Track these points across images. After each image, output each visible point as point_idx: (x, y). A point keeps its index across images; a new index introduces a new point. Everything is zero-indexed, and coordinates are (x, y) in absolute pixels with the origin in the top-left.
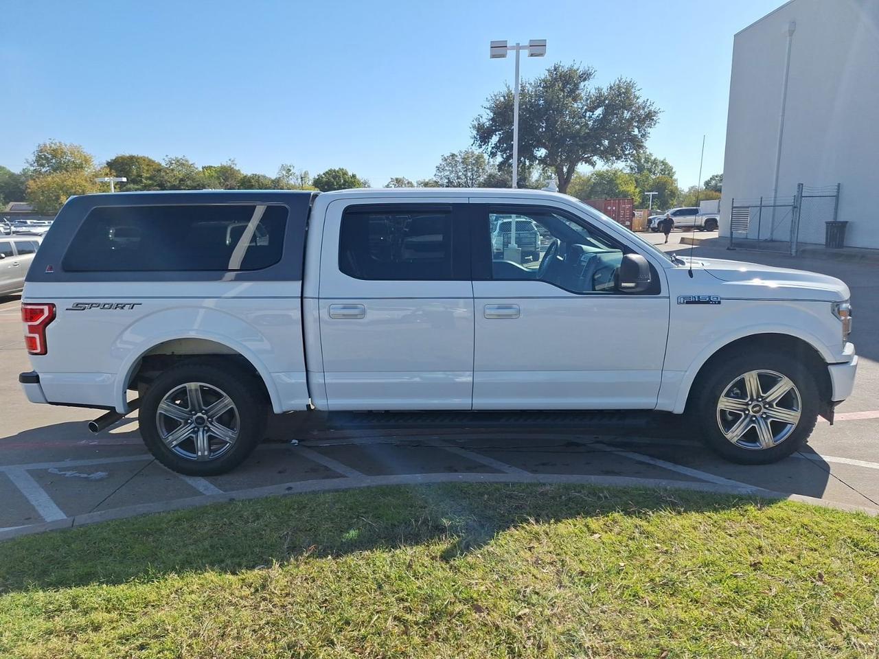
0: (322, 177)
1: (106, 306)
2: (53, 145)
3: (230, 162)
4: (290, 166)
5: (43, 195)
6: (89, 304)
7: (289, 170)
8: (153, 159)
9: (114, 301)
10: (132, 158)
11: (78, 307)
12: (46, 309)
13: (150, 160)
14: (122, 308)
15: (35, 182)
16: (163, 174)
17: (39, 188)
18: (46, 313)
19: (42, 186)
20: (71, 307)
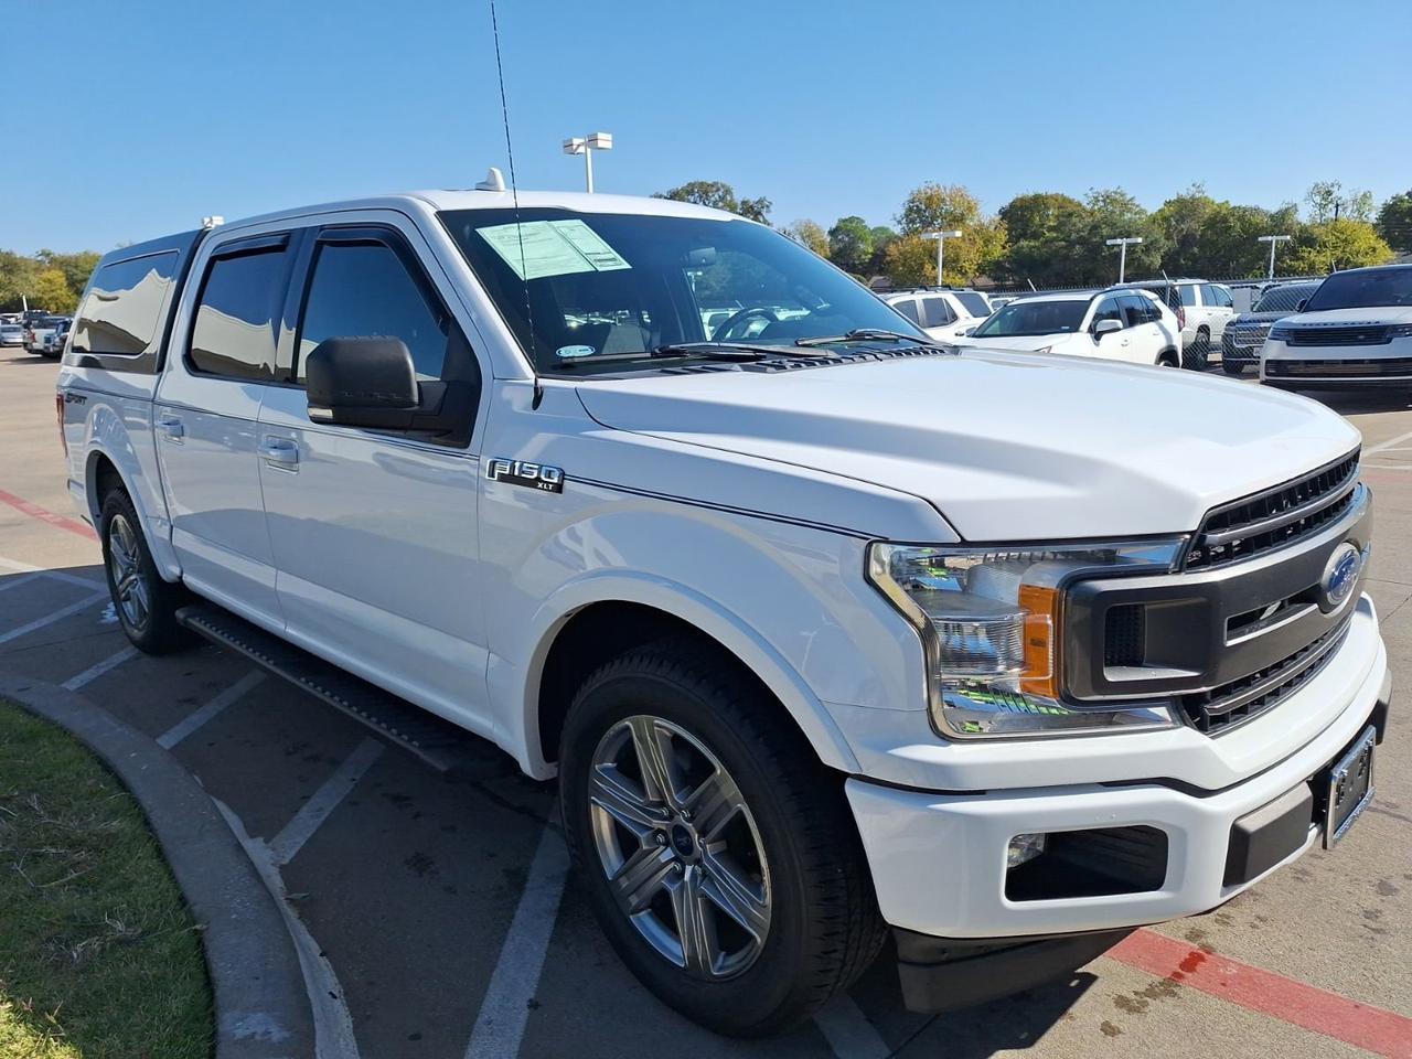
0: (1402, 201)
2: (928, 190)
3: (1194, 189)
4: (1333, 186)
5: (904, 265)
7: (1329, 193)
8: (1071, 198)
10: (1037, 198)
13: (1065, 199)
15: (897, 246)
16: (1074, 220)
17: (901, 254)
19: (906, 251)
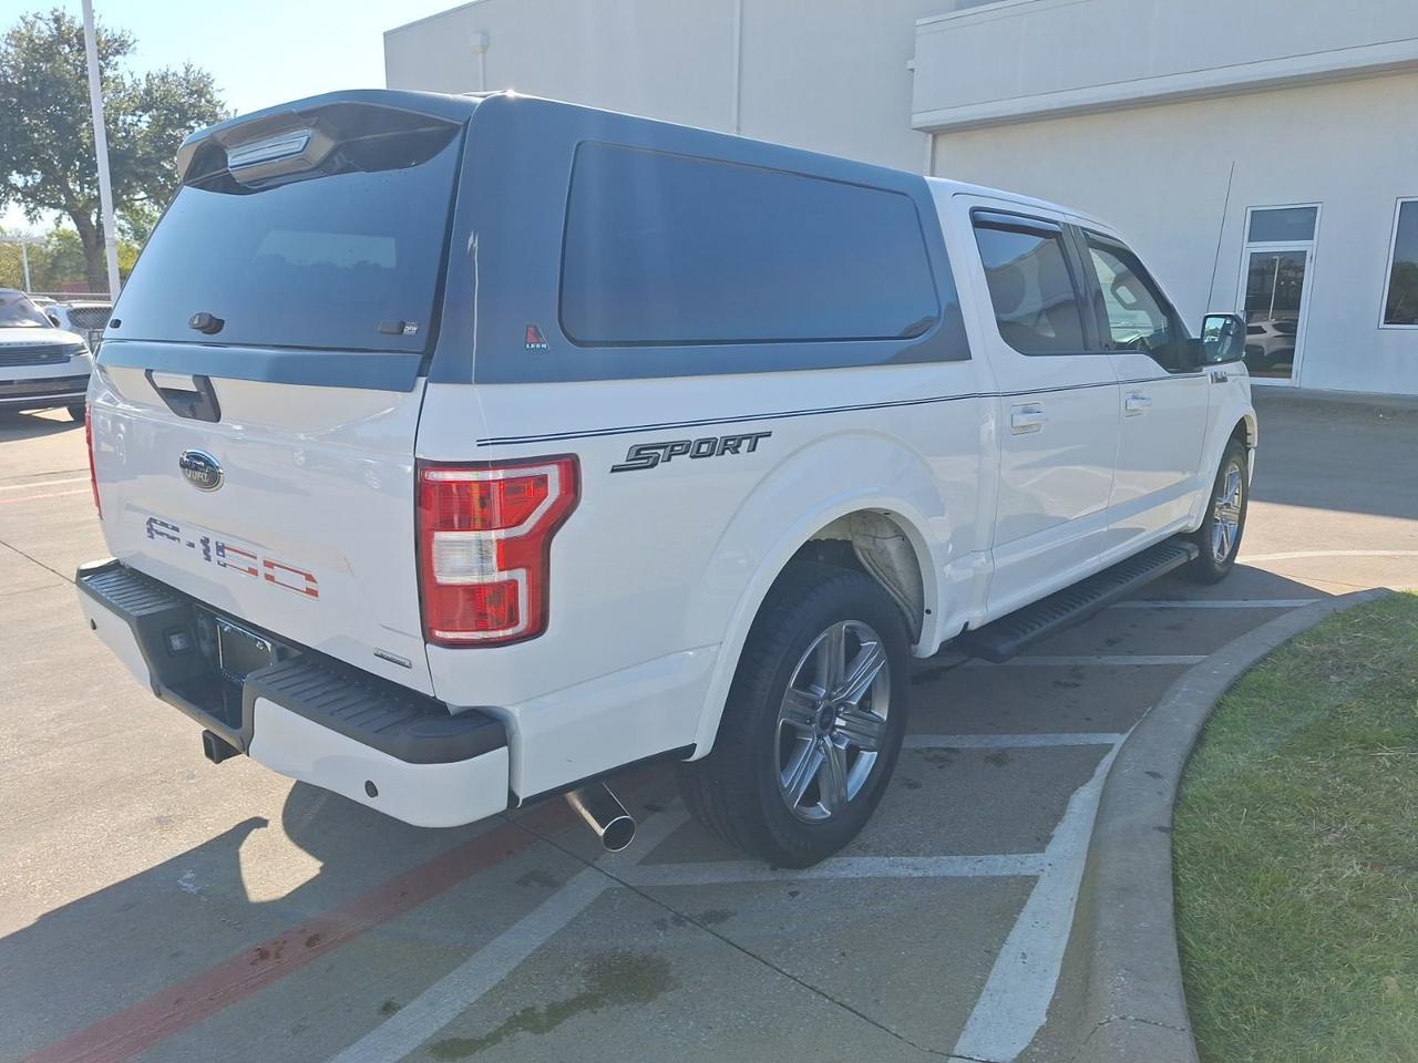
1: (704, 448)
6: (665, 447)
9: (718, 432)
11: (643, 458)
12: (553, 473)
14: (735, 450)
18: (554, 491)
20: (622, 461)
